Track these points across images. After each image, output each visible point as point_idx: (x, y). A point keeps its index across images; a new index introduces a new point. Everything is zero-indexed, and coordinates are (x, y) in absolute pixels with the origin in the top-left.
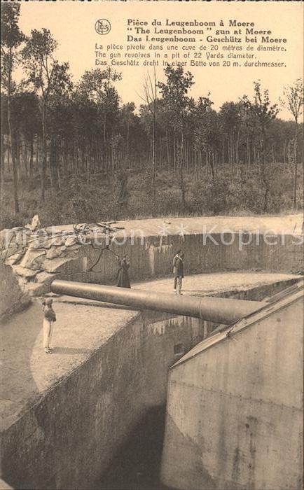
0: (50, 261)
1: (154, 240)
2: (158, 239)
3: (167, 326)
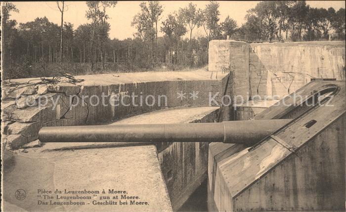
0: (23, 111)
1: (115, 88)
2: (117, 86)
3: (164, 156)
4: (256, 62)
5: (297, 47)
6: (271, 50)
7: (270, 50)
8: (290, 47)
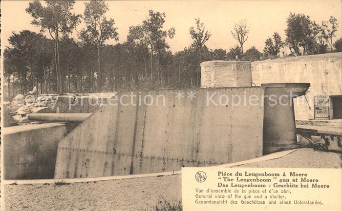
4: (257, 80)
5: (298, 62)
6: (272, 66)
7: (270, 67)
8: (291, 62)
